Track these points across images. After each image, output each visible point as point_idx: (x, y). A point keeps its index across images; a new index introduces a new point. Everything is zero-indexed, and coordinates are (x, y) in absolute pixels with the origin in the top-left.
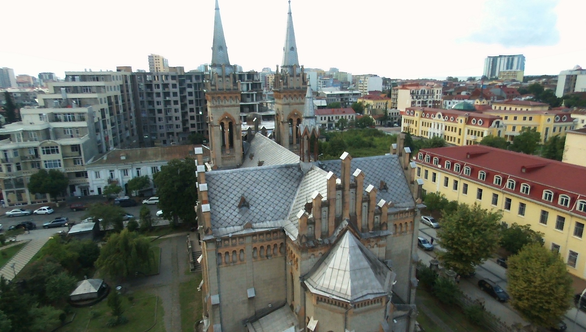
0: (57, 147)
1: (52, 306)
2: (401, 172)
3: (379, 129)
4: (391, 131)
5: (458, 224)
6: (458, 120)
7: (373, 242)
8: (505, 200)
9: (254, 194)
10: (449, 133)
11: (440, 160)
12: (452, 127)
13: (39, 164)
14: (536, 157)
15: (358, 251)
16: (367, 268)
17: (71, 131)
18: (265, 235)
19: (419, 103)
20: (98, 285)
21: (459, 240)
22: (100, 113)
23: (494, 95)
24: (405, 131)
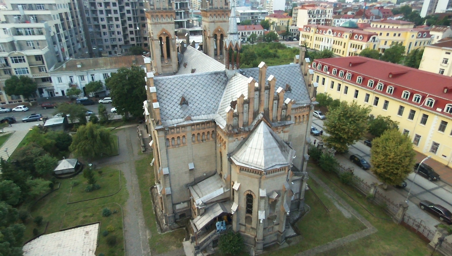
0: (23, 57)
1: (42, 178)
2: (301, 77)
3: (282, 43)
4: (291, 45)
5: (340, 116)
6: (344, 35)
7: (280, 129)
8: (374, 99)
9: (191, 94)
10: (336, 47)
11: (329, 68)
12: (339, 42)
13: (10, 71)
14: (399, 65)
15: (270, 136)
16: (276, 147)
17: (33, 43)
18: (201, 125)
19: (314, 21)
20: (74, 163)
21: (340, 127)
22: (55, 28)
23: (373, 15)
24: (302, 45)
